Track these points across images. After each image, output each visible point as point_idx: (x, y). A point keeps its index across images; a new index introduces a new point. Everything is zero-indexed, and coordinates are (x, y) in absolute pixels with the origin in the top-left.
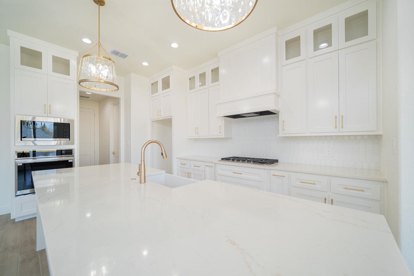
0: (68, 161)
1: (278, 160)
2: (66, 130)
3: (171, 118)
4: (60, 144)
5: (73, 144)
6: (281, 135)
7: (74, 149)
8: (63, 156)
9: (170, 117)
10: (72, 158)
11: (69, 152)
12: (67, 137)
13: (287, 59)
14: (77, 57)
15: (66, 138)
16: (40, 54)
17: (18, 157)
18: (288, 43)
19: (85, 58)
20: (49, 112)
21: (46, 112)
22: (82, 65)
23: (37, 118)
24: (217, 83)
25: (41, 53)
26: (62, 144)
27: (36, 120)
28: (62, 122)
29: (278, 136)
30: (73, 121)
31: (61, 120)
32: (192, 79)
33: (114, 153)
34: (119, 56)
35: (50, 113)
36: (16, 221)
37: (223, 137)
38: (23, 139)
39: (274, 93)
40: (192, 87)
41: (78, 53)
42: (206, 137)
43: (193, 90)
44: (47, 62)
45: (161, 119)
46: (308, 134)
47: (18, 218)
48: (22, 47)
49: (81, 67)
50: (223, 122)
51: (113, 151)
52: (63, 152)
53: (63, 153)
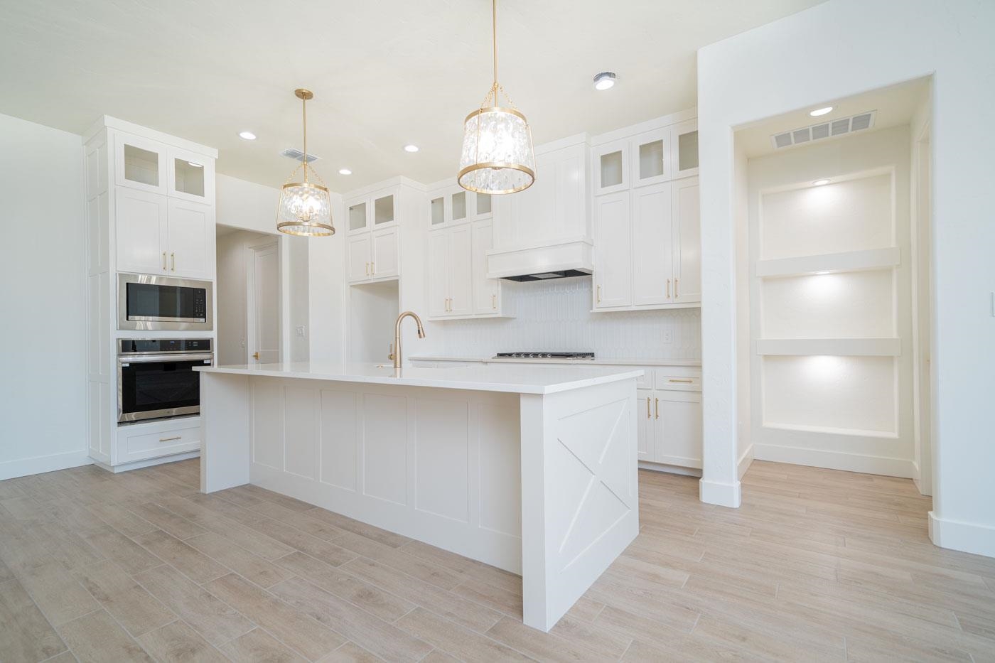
0: (203, 361)
1: (593, 354)
2: (199, 301)
3: (398, 280)
5: (210, 329)
6: (595, 310)
7: (212, 339)
8: (196, 352)
9: (396, 278)
10: (209, 356)
11: (205, 345)
12: (201, 315)
13: (603, 186)
14: (216, 159)
15: (199, 317)
16: (156, 156)
17: (123, 351)
18: (605, 159)
20: (171, 267)
21: (167, 266)
24: (488, 215)
25: (157, 154)
29: (591, 311)
30: (211, 283)
32: (437, 203)
33: (256, 356)
34: (298, 159)
35: (173, 269)
37: (500, 315)
38: (130, 317)
39: (583, 242)
40: (438, 218)
41: (216, 151)
42: (467, 317)
43: (439, 225)
44: (167, 171)
45: (372, 281)
46: (634, 308)
48: (128, 146)
50: (500, 288)
51: (255, 351)
52: (195, 345)
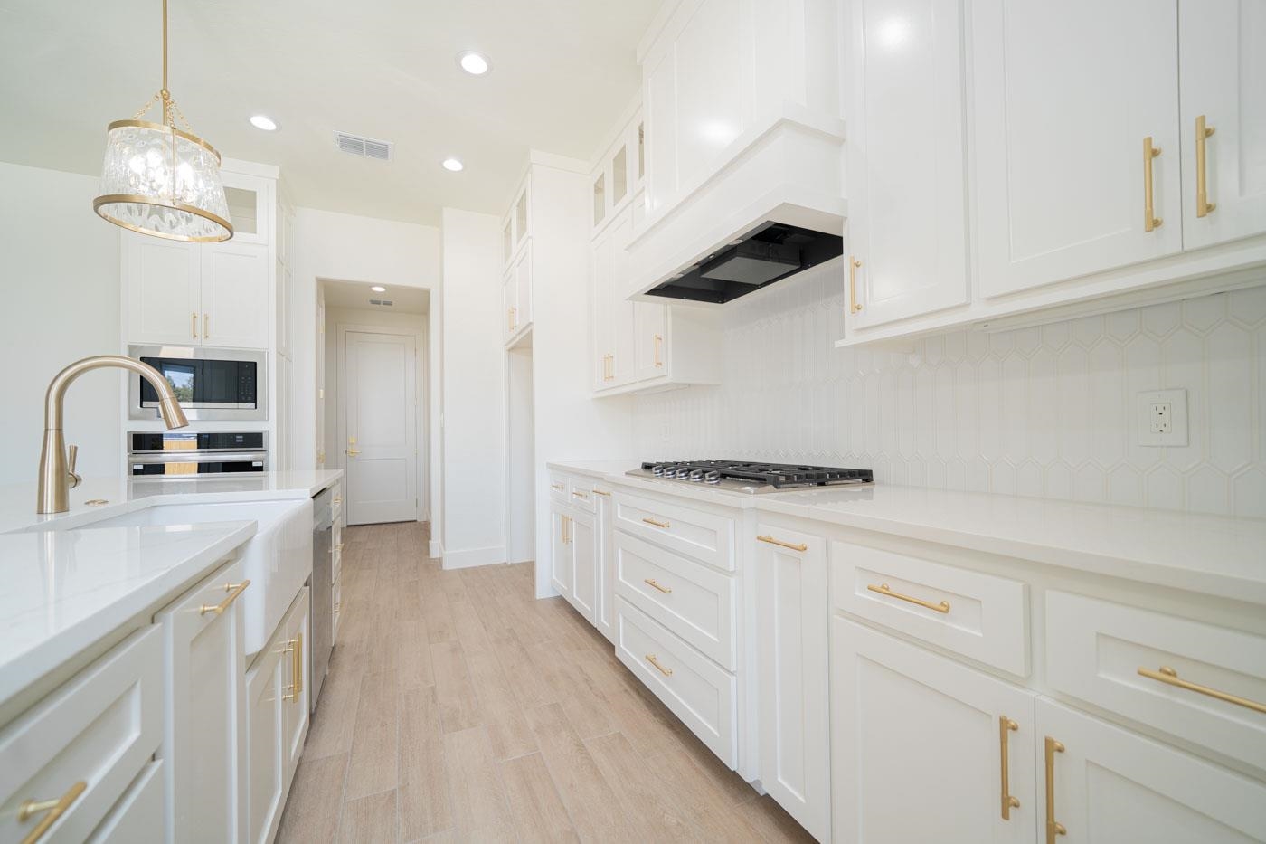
0: (251, 463)
1: (868, 472)
2: (246, 379)
5: (264, 418)
6: (850, 337)
7: (266, 431)
8: (240, 450)
9: (530, 329)
10: (260, 455)
11: (254, 440)
12: (249, 398)
14: (276, 180)
15: (246, 401)
17: (135, 448)
20: (203, 333)
21: (198, 333)
23: (164, 348)
35: (207, 337)
37: (671, 378)
38: (146, 403)
39: (785, 121)
41: (277, 168)
42: (631, 388)
50: (669, 319)
52: (239, 439)
53: (238, 441)
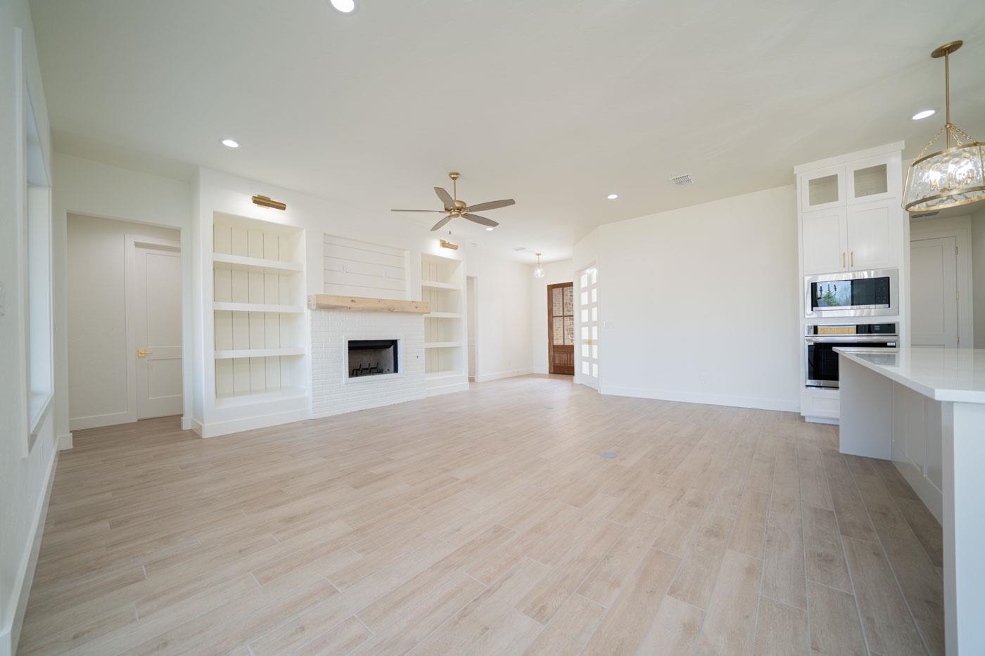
0: (886, 343)
2: (881, 289)
4: (869, 316)
5: (897, 313)
7: (898, 323)
8: (875, 334)
10: (894, 338)
11: (889, 328)
12: (884, 301)
15: (882, 303)
17: (810, 334)
19: (916, 167)
20: (850, 264)
21: (846, 264)
22: (911, 177)
25: (836, 176)
26: (873, 314)
27: (820, 279)
28: (872, 277)
30: (896, 271)
31: (869, 274)
35: (852, 266)
36: (807, 420)
38: (814, 308)
41: (904, 142)
44: (845, 185)
47: (809, 417)
48: (812, 180)
49: (910, 182)
52: (877, 328)
